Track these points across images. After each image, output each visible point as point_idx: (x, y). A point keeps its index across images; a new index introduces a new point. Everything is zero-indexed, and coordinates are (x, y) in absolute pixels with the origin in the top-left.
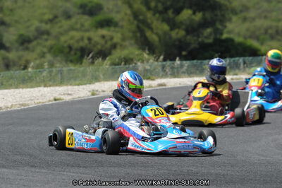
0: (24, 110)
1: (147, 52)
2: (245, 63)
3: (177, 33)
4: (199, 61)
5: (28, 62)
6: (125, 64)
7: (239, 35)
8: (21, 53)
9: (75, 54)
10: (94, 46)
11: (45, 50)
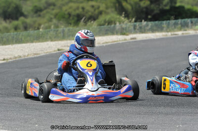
0: (37, 57)
1: (123, 15)
2: (192, 22)
3: (144, 3)
4: (160, 22)
5: (40, 25)
6: (108, 25)
7: (188, 3)
8: (35, 19)
9: (73, 19)
10: (87, 13)
11: (52, 16)
